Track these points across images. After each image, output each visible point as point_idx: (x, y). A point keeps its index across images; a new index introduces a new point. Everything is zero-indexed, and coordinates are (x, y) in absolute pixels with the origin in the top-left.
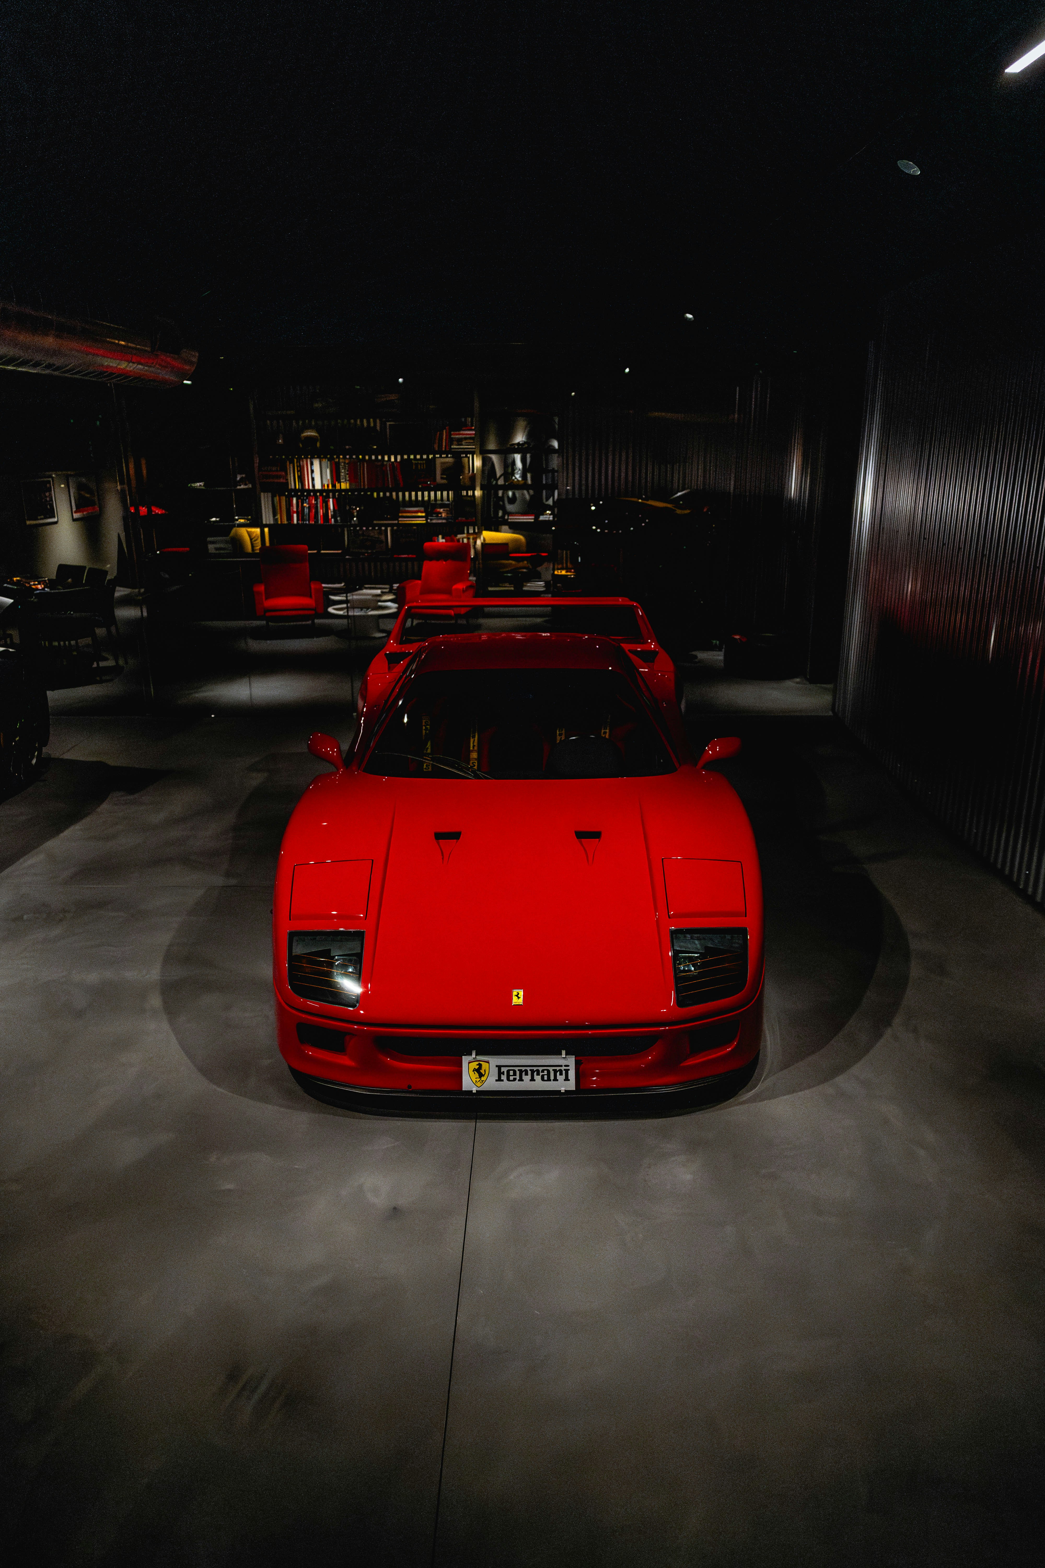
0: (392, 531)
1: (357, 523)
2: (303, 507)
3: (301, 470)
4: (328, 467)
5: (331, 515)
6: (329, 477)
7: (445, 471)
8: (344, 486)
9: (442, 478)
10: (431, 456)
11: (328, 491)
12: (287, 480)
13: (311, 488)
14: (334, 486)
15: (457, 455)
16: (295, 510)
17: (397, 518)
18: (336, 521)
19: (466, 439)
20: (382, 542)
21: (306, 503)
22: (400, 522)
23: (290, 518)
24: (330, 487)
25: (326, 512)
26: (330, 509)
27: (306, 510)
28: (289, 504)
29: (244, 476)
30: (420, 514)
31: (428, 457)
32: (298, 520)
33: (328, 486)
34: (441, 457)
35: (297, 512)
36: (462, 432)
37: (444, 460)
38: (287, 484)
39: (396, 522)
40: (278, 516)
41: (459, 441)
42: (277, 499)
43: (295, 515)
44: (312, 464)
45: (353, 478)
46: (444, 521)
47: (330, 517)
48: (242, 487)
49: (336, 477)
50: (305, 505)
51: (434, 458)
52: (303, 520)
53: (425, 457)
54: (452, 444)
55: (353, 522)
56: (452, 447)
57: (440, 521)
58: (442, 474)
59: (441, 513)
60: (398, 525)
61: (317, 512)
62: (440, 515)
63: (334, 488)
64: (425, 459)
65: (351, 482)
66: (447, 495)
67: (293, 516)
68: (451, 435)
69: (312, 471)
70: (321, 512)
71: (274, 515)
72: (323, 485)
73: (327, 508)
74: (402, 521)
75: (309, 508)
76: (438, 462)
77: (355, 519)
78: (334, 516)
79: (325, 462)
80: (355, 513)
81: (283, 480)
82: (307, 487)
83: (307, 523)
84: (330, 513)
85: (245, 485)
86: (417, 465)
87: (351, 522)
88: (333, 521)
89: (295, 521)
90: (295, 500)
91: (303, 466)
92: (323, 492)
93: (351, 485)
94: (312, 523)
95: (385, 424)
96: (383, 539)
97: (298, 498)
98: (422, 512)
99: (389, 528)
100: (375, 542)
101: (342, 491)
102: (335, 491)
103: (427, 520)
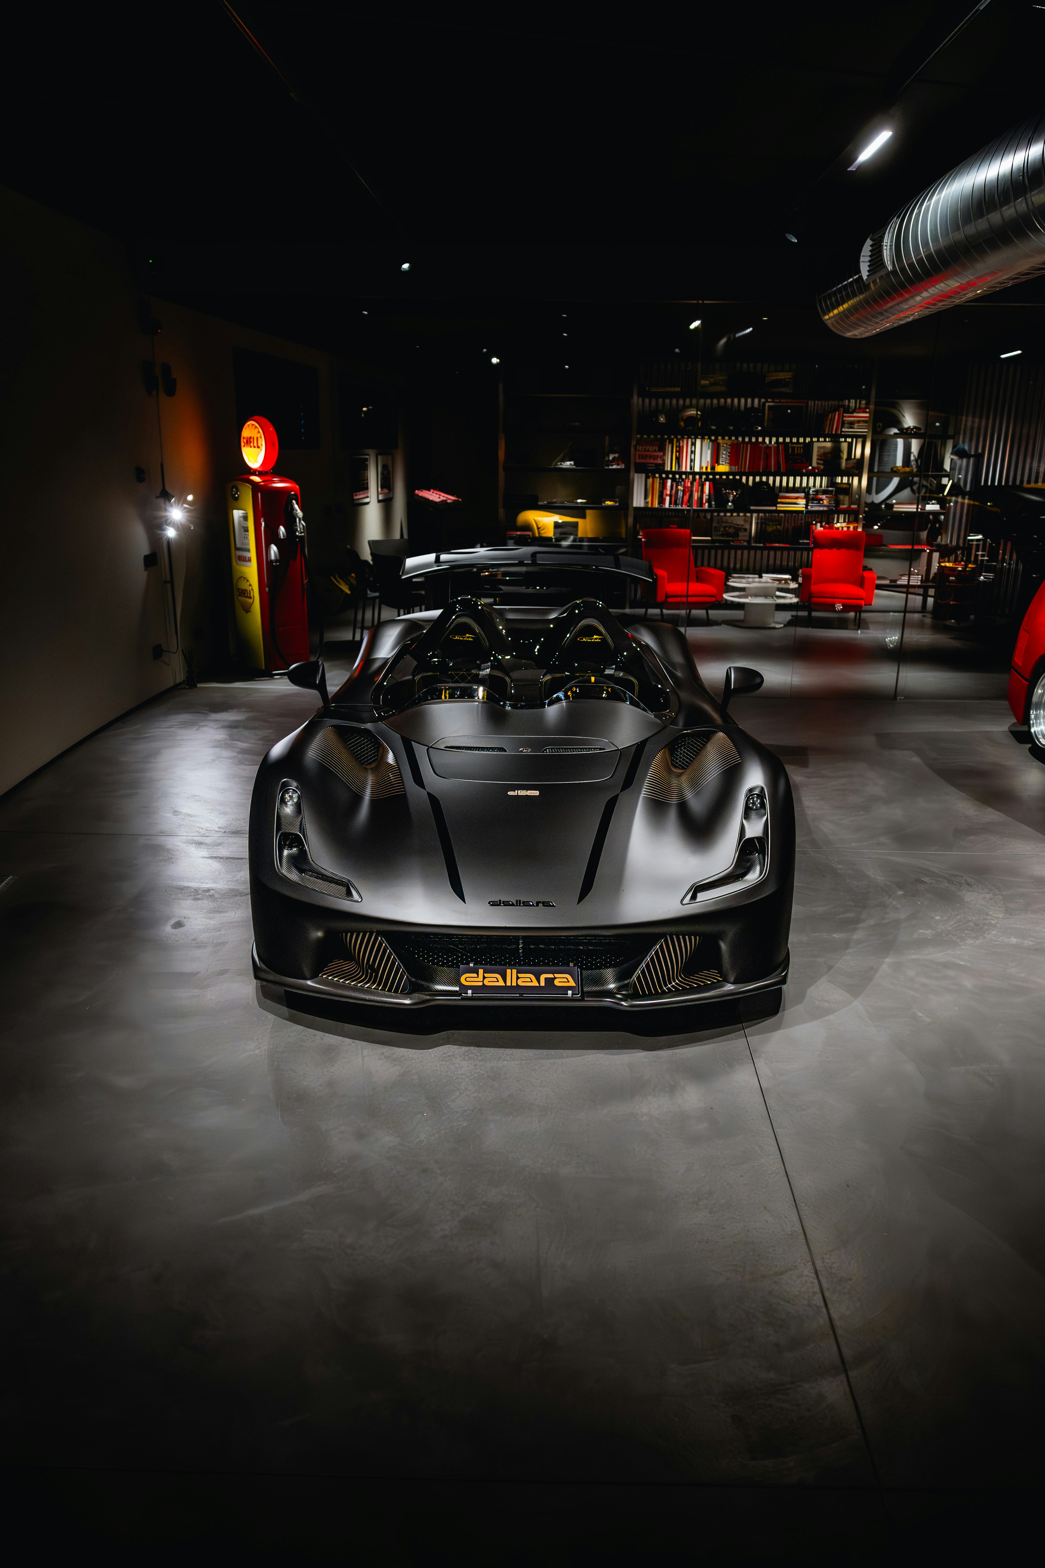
0: (758, 518)
1: (732, 508)
2: (677, 490)
3: (680, 451)
4: (709, 449)
5: (706, 499)
6: (709, 459)
7: (823, 456)
8: (722, 468)
9: (818, 463)
10: (808, 440)
11: (707, 474)
12: (664, 460)
13: (688, 470)
14: (713, 468)
16: (668, 493)
17: (775, 504)
18: (710, 505)
19: (859, 422)
20: (745, 530)
21: (681, 486)
22: (778, 509)
23: (662, 501)
24: (709, 470)
25: (701, 495)
26: (705, 493)
27: (680, 494)
28: (663, 486)
29: (617, 455)
30: (800, 500)
31: (805, 440)
32: (670, 503)
33: (707, 468)
34: (818, 441)
35: (670, 496)
36: (855, 415)
37: (821, 445)
38: (663, 465)
39: (774, 508)
40: (649, 500)
41: (851, 424)
42: (650, 480)
43: (668, 498)
44: (693, 443)
45: (733, 460)
46: (825, 509)
47: (704, 501)
48: (614, 467)
49: (716, 459)
50: (679, 487)
51: (812, 442)
52: (676, 504)
53: (801, 440)
54: (842, 427)
55: (728, 508)
56: (843, 430)
57: (821, 509)
58: (818, 459)
59: (822, 500)
60: (776, 511)
61: (691, 496)
62: (821, 502)
63: (712, 471)
64: (801, 443)
65: (731, 464)
67: (665, 499)
68: (843, 417)
69: (692, 452)
70: (696, 496)
71: (646, 497)
72: (701, 468)
73: (702, 492)
74: (781, 507)
75: (684, 491)
76: (816, 445)
77: (730, 504)
78: (709, 501)
79: (706, 442)
80: (731, 498)
81: (659, 461)
82: (684, 470)
83: (680, 507)
84: (705, 497)
85: (618, 465)
86: (793, 448)
87: (726, 507)
88: (706, 506)
89: (667, 506)
90: (669, 482)
91: (683, 447)
92: (700, 474)
93: (731, 469)
94: (684, 507)
95: (764, 403)
96: (747, 527)
97: (674, 480)
98: (802, 498)
99: (755, 514)
100: (739, 530)
101: (722, 474)
102: (716, 474)
103: (806, 507)
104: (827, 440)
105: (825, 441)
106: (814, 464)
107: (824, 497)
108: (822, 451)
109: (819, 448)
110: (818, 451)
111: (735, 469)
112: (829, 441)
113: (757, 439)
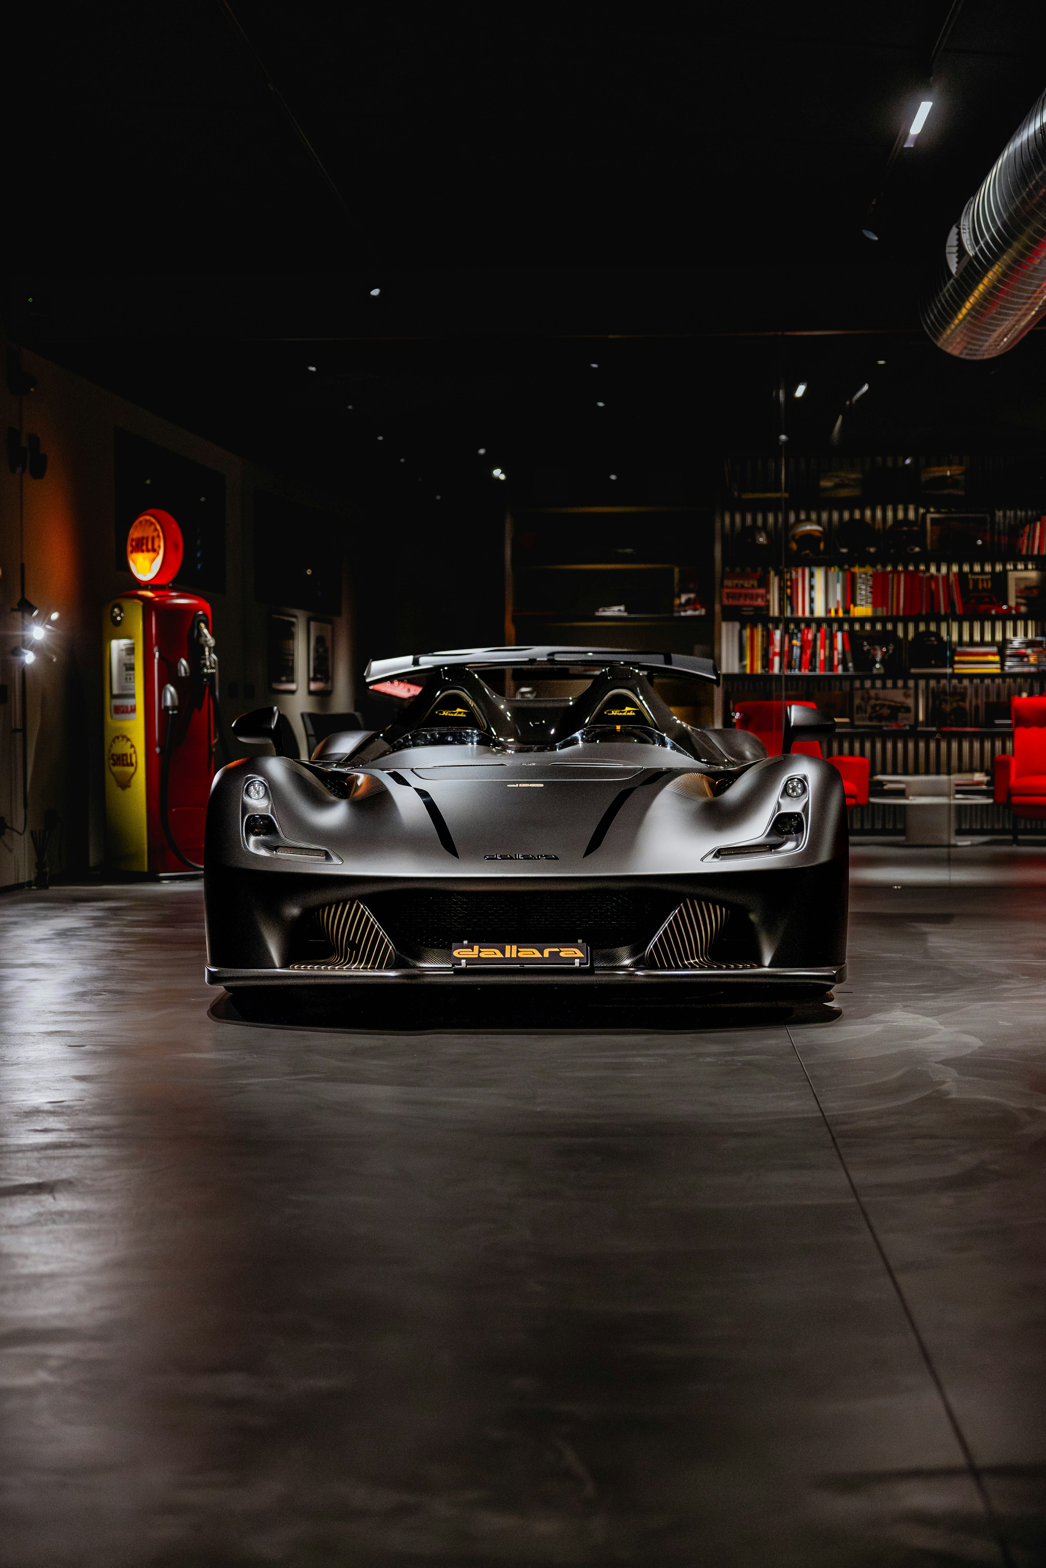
0: (926, 689)
1: (882, 671)
2: (791, 647)
3: (792, 586)
4: (838, 582)
5: (839, 659)
6: (839, 597)
7: (1025, 592)
8: (862, 610)
9: (1017, 603)
10: (999, 568)
11: (835, 620)
12: (768, 601)
13: (807, 614)
14: (847, 611)
16: (777, 650)
17: (953, 664)
18: (846, 669)
21: (797, 639)
22: (956, 671)
23: (767, 663)
24: (841, 614)
25: (830, 654)
26: (836, 649)
27: (796, 652)
28: (768, 639)
29: (692, 596)
30: (991, 658)
31: (993, 568)
32: (781, 667)
33: (837, 611)
34: (1015, 569)
35: (781, 654)
37: (1021, 574)
38: (767, 607)
39: (948, 671)
40: (747, 662)
42: (747, 633)
43: (777, 660)
44: (812, 575)
45: (879, 597)
46: (1033, 669)
47: (836, 663)
48: (690, 613)
49: (850, 597)
50: (795, 642)
51: (1005, 571)
52: (790, 667)
53: (988, 568)
55: (875, 671)
57: (1026, 669)
58: (1017, 597)
59: (1027, 656)
60: (954, 676)
61: (814, 655)
62: (1026, 659)
63: (846, 616)
64: (988, 573)
65: (875, 604)
67: (773, 660)
69: (812, 588)
70: (821, 654)
71: (742, 658)
72: (828, 611)
73: (832, 648)
74: (961, 669)
75: (802, 648)
76: (1012, 576)
77: (878, 666)
78: (844, 662)
79: (834, 571)
80: (879, 658)
81: (760, 602)
82: (800, 614)
83: (796, 672)
84: (837, 656)
85: (695, 610)
86: (976, 582)
87: (872, 671)
88: (840, 670)
89: (776, 670)
90: (778, 635)
91: (797, 580)
92: (829, 621)
93: (874, 611)
94: (805, 672)
95: (924, 515)
96: (910, 702)
97: (786, 631)
98: (993, 654)
99: (922, 683)
100: (897, 710)
101: (862, 620)
102: (852, 621)
103: (1002, 668)
104: (1030, 567)
105: (1026, 569)
106: (1012, 602)
107: (1029, 651)
108: (1022, 586)
109: (1018, 580)
110: (1016, 585)
111: (881, 612)
112: (1033, 569)
113: (917, 567)
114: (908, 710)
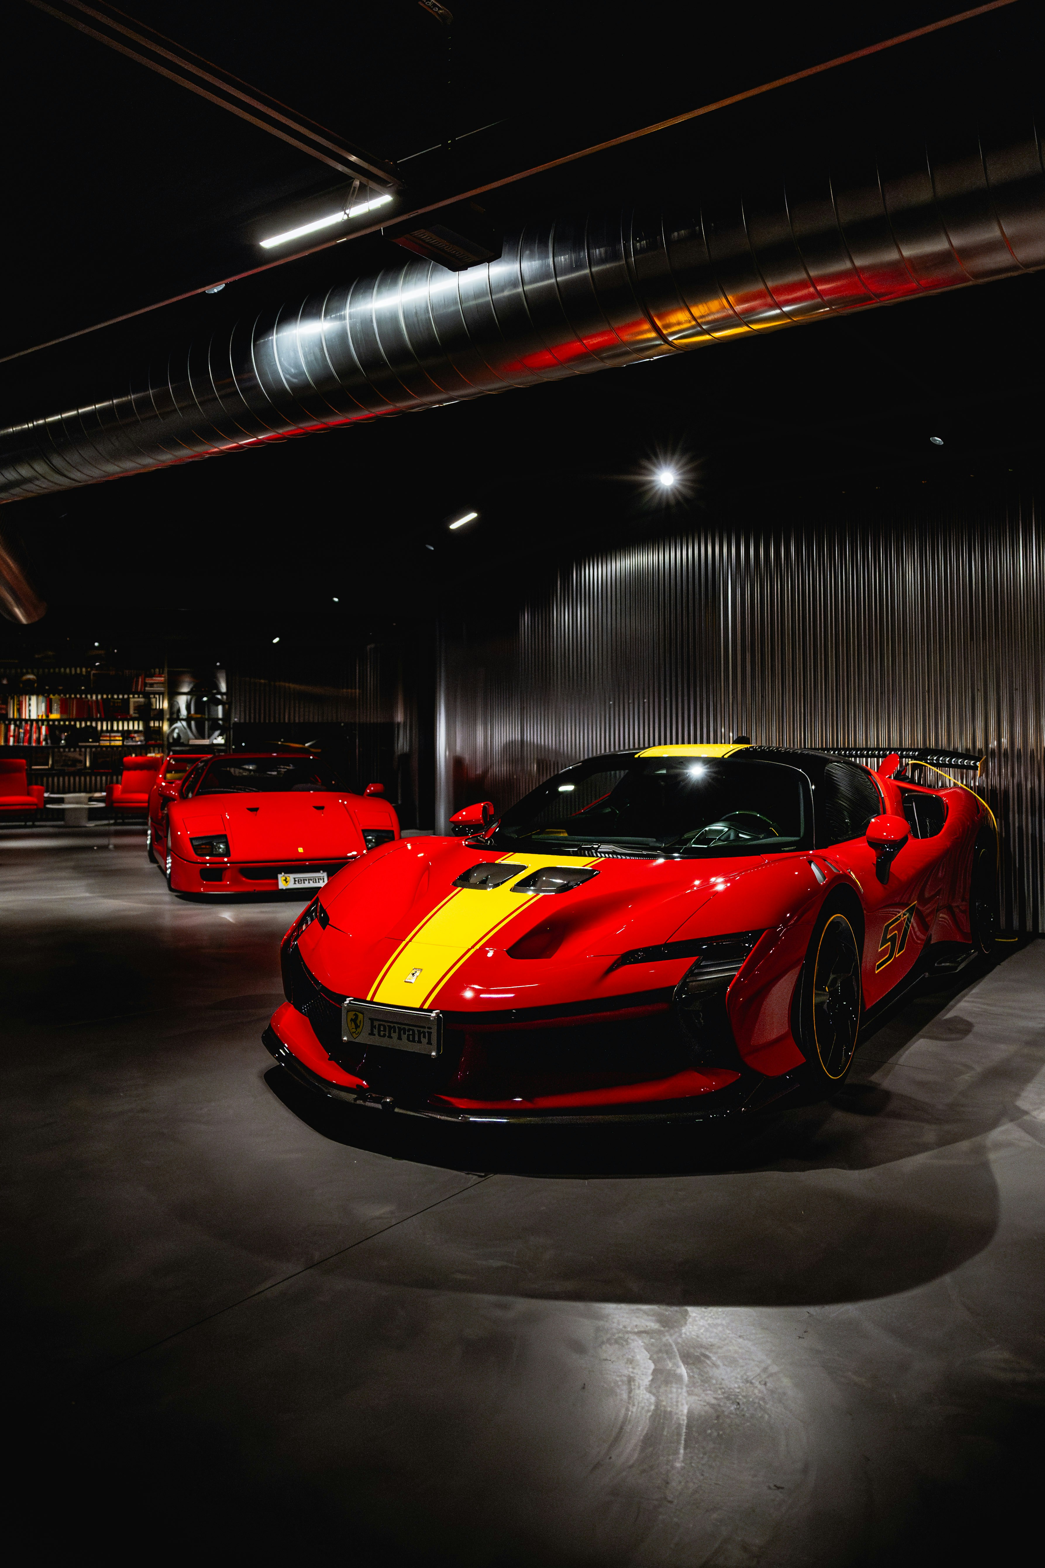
0: (91, 752)
1: (64, 744)
2: (19, 733)
3: (20, 704)
4: (43, 702)
6: (43, 709)
7: (138, 707)
8: (55, 716)
9: (134, 713)
10: (126, 696)
11: (42, 720)
12: (8, 711)
13: (27, 717)
14: (47, 716)
15: (147, 695)
16: (12, 734)
17: (98, 741)
18: (47, 743)
19: (159, 684)
22: (101, 744)
23: (7, 740)
24: (44, 717)
25: (38, 736)
26: (42, 734)
27: (22, 735)
28: (7, 729)
30: (117, 738)
31: (123, 696)
32: (14, 742)
33: (42, 716)
34: (134, 697)
35: (14, 736)
36: (154, 678)
37: (136, 700)
38: (7, 714)
39: (98, 744)
41: (152, 685)
43: (12, 739)
44: (30, 699)
45: (63, 710)
46: (137, 744)
47: (41, 739)
49: (49, 710)
50: (21, 730)
51: (129, 698)
52: (19, 742)
53: (121, 697)
54: (145, 687)
55: (61, 745)
56: (146, 689)
57: (133, 744)
58: (134, 710)
59: (134, 737)
60: (99, 746)
61: (31, 737)
62: (133, 740)
63: (46, 718)
64: (120, 699)
65: (62, 713)
66: (138, 726)
67: (9, 739)
68: (145, 680)
69: (30, 705)
70: (35, 736)
72: (38, 716)
73: (40, 733)
74: (103, 743)
75: (24, 733)
76: (132, 700)
77: (63, 742)
78: (46, 740)
79: (41, 698)
80: (63, 737)
81: (4, 712)
82: (23, 718)
83: (21, 744)
84: (42, 737)
86: (114, 703)
87: (59, 744)
88: (44, 743)
89: (11, 743)
90: (12, 727)
91: (22, 701)
92: (37, 721)
93: (61, 716)
94: (26, 744)
95: (89, 672)
96: (82, 758)
97: (15, 725)
98: (119, 737)
99: (88, 750)
100: (75, 762)
101: (54, 720)
102: (48, 720)
103: (123, 743)
104: (141, 696)
105: (139, 697)
106: (132, 713)
107: (136, 735)
108: (136, 704)
109: (135, 702)
110: (134, 704)
111: (65, 717)
113: (81, 696)
114: (80, 761)
